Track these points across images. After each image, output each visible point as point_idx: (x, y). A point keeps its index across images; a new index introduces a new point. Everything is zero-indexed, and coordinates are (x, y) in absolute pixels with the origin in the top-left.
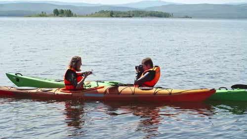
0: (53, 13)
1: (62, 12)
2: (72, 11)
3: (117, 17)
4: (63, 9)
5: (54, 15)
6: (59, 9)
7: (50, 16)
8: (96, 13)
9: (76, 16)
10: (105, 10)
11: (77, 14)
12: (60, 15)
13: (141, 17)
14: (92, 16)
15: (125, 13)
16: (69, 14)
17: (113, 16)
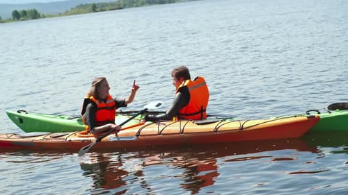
0: (11, 17)
1: (25, 13)
2: (39, 11)
3: (102, 11)
4: (26, 9)
5: (14, 19)
6: (19, 10)
7: (8, 21)
8: (72, 9)
9: (44, 17)
10: (84, 4)
11: (45, 14)
12: (22, 18)
13: (137, 6)
14: (67, 13)
15: (112, 4)
16: (35, 15)
17: (97, 10)
